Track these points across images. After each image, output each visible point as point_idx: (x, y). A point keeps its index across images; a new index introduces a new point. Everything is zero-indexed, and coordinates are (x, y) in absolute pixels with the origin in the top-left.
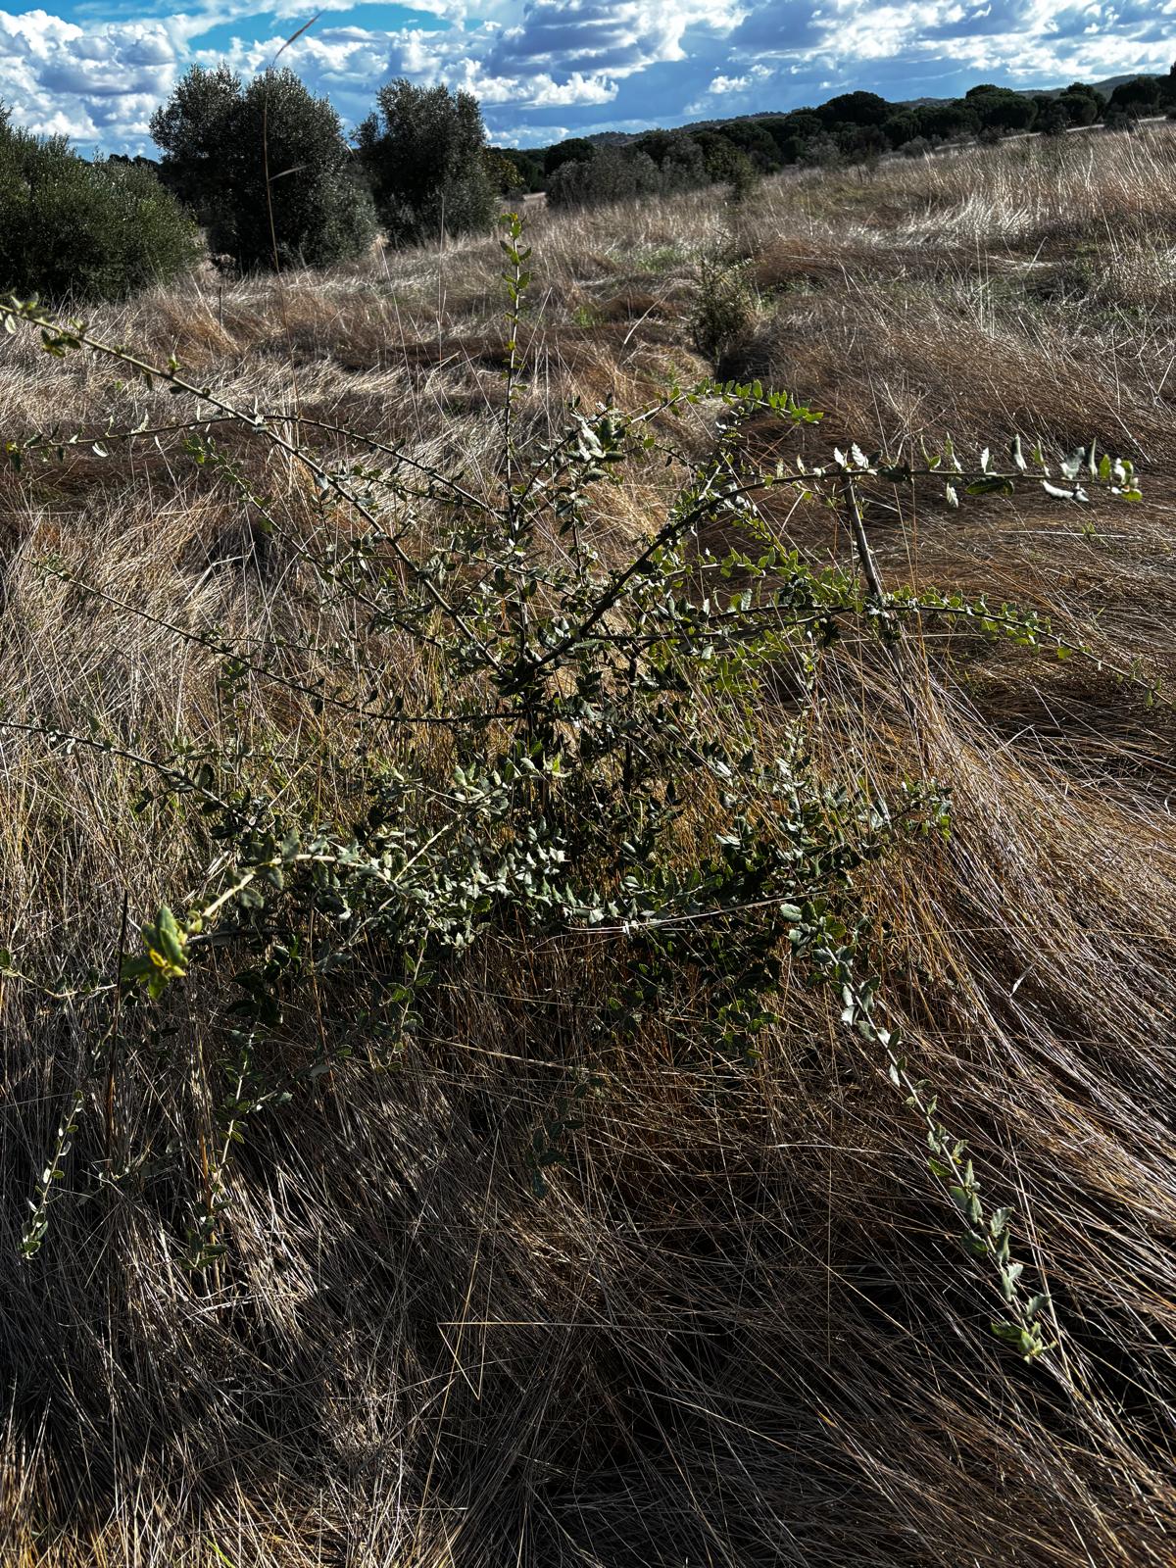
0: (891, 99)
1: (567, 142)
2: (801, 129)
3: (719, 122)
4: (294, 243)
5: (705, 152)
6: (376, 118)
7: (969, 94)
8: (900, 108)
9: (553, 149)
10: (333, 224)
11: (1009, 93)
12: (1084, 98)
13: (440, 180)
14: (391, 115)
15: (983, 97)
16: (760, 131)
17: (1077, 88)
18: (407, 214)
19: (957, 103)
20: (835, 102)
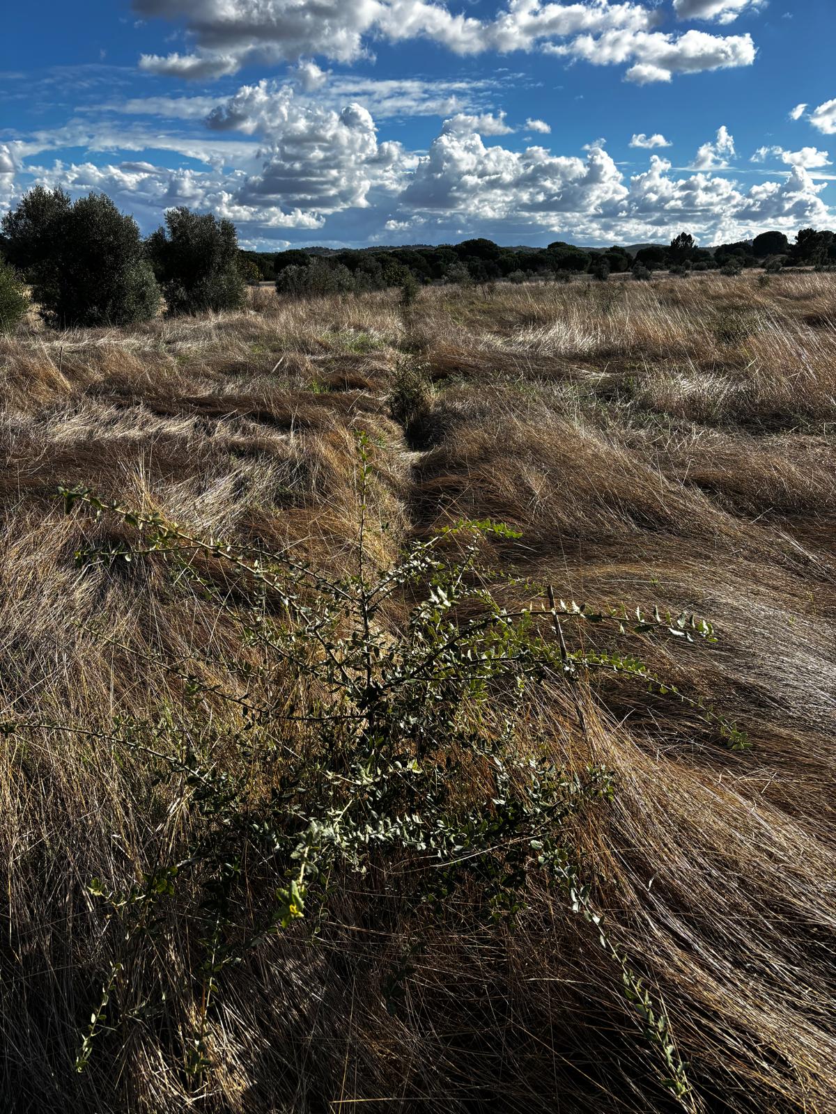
0: (501, 244)
1: (290, 251)
2: (445, 257)
3: (391, 248)
4: (103, 308)
5: (383, 267)
6: (163, 230)
7: (550, 246)
8: (507, 251)
9: (281, 254)
10: (131, 297)
11: (574, 248)
12: (619, 255)
13: (207, 274)
14: (174, 230)
15: (558, 249)
16: (419, 256)
17: (615, 249)
18: (182, 293)
19: (542, 251)
20: (467, 243)
